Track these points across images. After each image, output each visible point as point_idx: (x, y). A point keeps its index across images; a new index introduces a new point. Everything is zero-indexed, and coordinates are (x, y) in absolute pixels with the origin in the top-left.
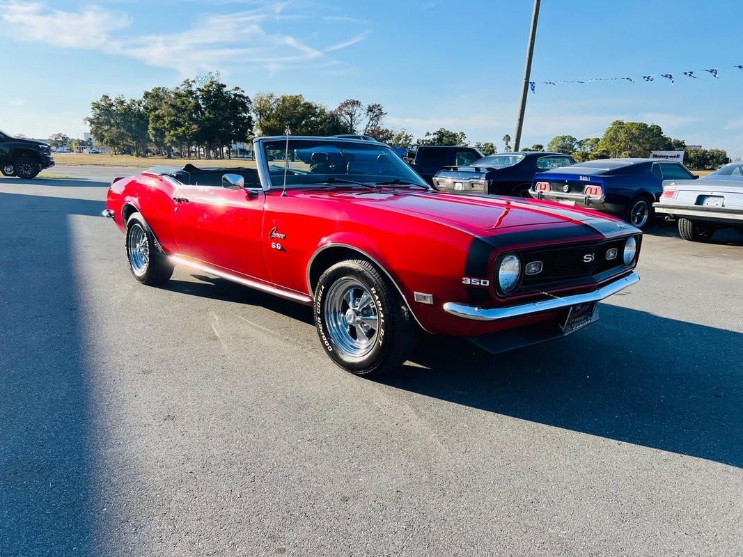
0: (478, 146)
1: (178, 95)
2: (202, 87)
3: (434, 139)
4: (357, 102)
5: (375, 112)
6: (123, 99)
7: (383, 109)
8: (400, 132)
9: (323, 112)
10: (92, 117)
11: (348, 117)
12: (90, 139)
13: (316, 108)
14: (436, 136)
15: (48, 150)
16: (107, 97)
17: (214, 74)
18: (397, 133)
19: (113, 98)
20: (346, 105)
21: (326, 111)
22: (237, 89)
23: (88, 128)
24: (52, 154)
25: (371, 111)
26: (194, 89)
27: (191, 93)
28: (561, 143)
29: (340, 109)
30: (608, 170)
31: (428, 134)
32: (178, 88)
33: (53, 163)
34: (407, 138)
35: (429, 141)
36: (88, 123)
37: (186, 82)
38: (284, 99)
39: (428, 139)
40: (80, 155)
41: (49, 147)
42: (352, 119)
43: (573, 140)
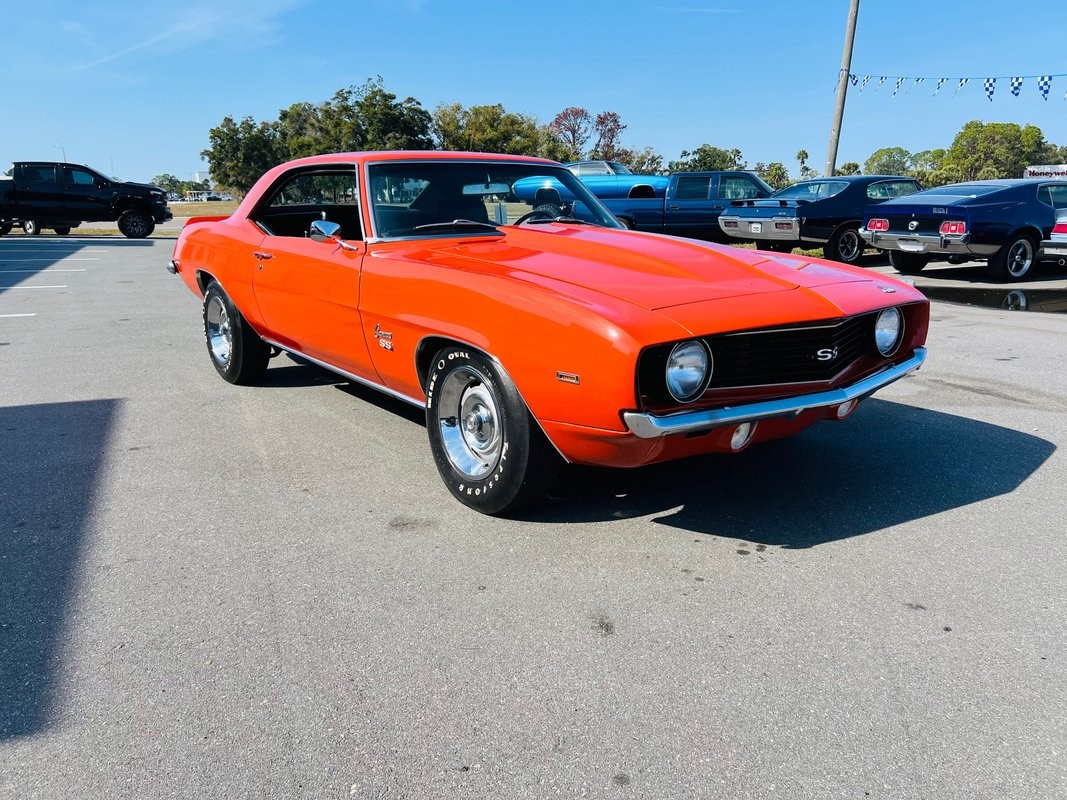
0: (759, 169)
1: (328, 114)
2: (361, 100)
3: (695, 161)
4: (582, 111)
5: (609, 124)
6: (252, 123)
7: (619, 120)
8: (643, 152)
9: (532, 127)
10: (212, 150)
11: (569, 133)
12: (207, 180)
13: (522, 123)
14: (697, 157)
15: (163, 197)
16: (231, 120)
17: (375, 81)
18: (640, 155)
19: (238, 121)
20: (565, 116)
21: (537, 127)
22: (410, 100)
23: (206, 165)
24: (169, 203)
25: (603, 123)
26: (350, 103)
27: (346, 109)
28: (884, 159)
29: (558, 122)
30: (974, 196)
31: (685, 154)
32: (328, 104)
33: (170, 216)
34: (653, 160)
35: (687, 164)
36: (207, 158)
37: (340, 94)
38: (477, 112)
39: (685, 161)
40: (196, 205)
41: (164, 193)
42: (574, 138)
43: (903, 153)
